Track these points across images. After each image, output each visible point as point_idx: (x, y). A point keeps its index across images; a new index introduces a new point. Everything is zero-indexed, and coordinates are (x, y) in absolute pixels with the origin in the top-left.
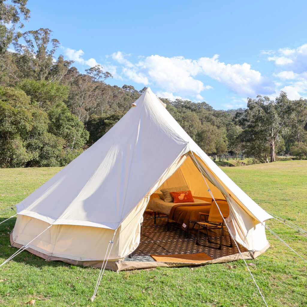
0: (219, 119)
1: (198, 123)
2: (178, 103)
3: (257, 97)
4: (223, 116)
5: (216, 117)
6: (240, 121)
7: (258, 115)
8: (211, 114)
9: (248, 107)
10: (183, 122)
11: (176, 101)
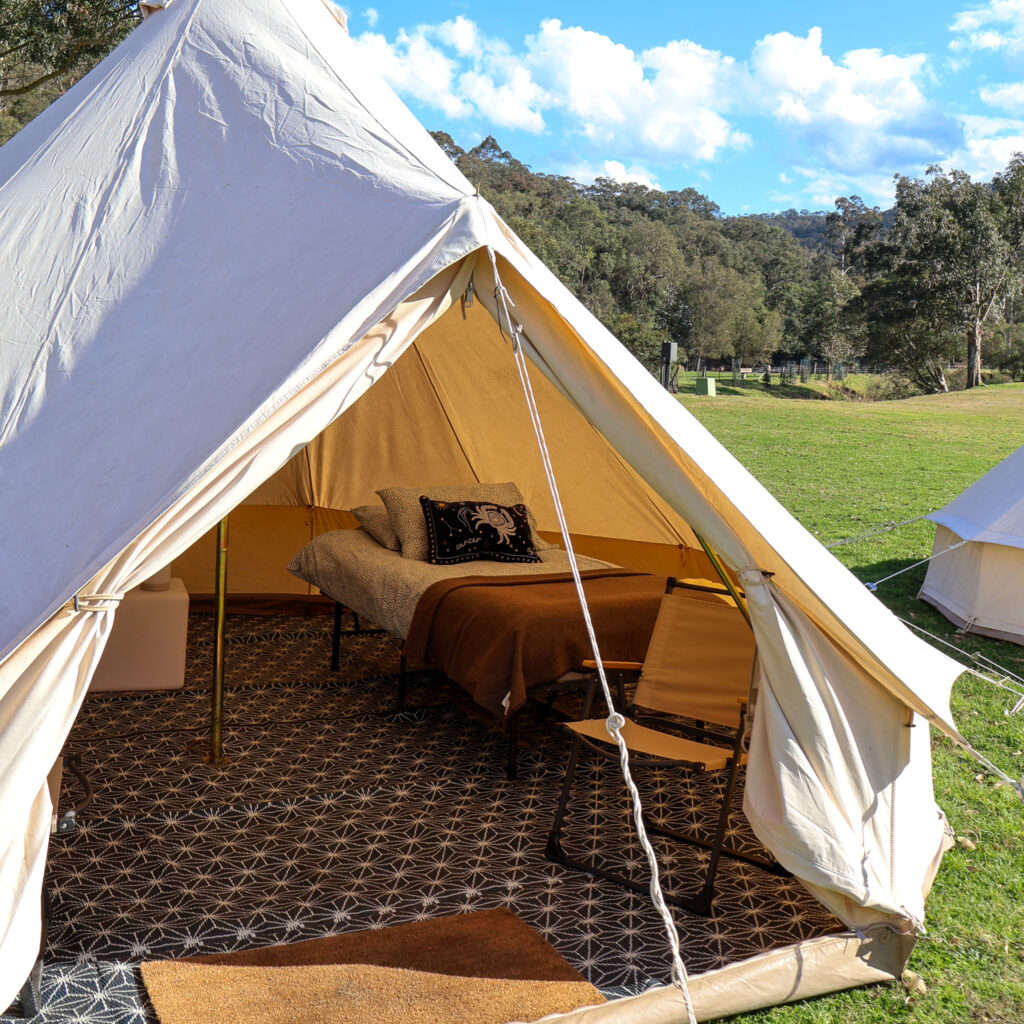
0: (743, 247)
1: (674, 259)
2: (604, 191)
3: (928, 172)
4: (755, 234)
5: (732, 238)
6: (868, 254)
7: (935, 232)
8: (716, 230)
9: (839, 207)
10: (624, 256)
11: (597, 185)
